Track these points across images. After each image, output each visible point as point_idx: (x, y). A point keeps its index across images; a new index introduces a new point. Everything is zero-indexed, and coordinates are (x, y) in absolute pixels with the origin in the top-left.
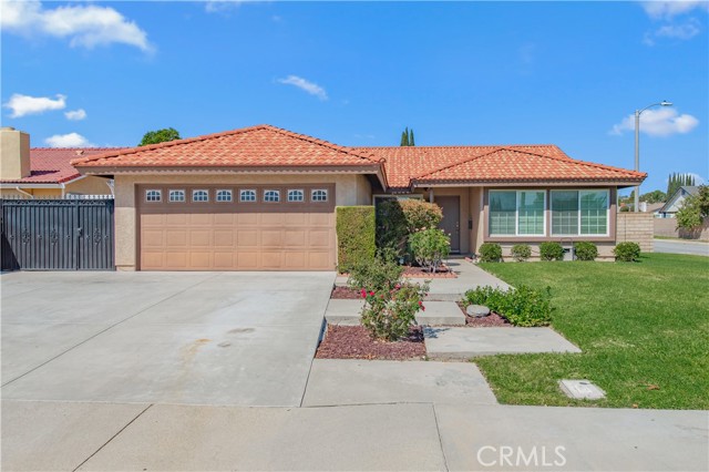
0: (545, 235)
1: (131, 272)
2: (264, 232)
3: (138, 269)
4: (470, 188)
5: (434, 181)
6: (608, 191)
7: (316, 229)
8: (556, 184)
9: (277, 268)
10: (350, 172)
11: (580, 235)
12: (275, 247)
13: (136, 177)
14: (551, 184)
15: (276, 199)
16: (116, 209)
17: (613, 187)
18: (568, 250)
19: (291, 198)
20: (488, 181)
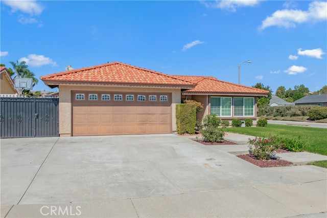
0: (231, 116)
1: (69, 138)
2: (138, 116)
3: (72, 136)
4: (192, 95)
6: (254, 98)
7: (162, 114)
8: (236, 95)
9: (144, 133)
10: (177, 88)
11: (245, 116)
12: (143, 123)
13: (72, 87)
14: (234, 95)
15: (144, 100)
16: (59, 103)
17: (256, 96)
18: (243, 122)
19: (151, 99)
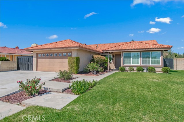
0: (140, 65)
3: (37, 71)
5: (109, 50)
6: (160, 52)
11: (151, 65)
15: (61, 56)
16: (33, 58)
17: (162, 50)
18: (145, 69)
19: (64, 55)
20: (123, 50)
